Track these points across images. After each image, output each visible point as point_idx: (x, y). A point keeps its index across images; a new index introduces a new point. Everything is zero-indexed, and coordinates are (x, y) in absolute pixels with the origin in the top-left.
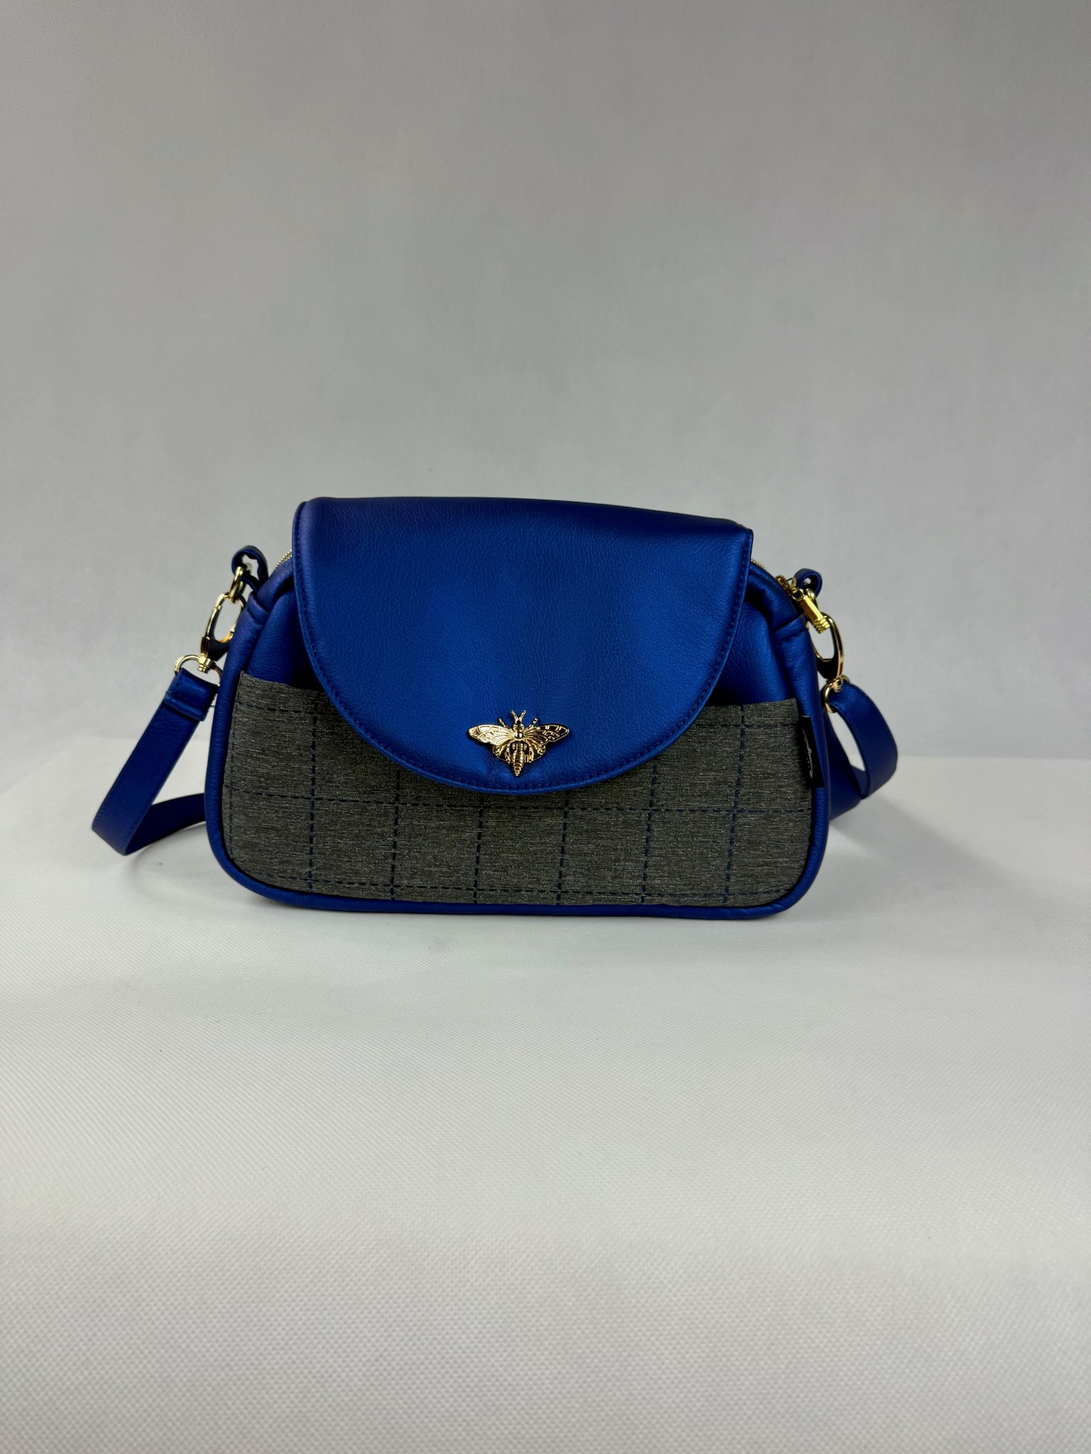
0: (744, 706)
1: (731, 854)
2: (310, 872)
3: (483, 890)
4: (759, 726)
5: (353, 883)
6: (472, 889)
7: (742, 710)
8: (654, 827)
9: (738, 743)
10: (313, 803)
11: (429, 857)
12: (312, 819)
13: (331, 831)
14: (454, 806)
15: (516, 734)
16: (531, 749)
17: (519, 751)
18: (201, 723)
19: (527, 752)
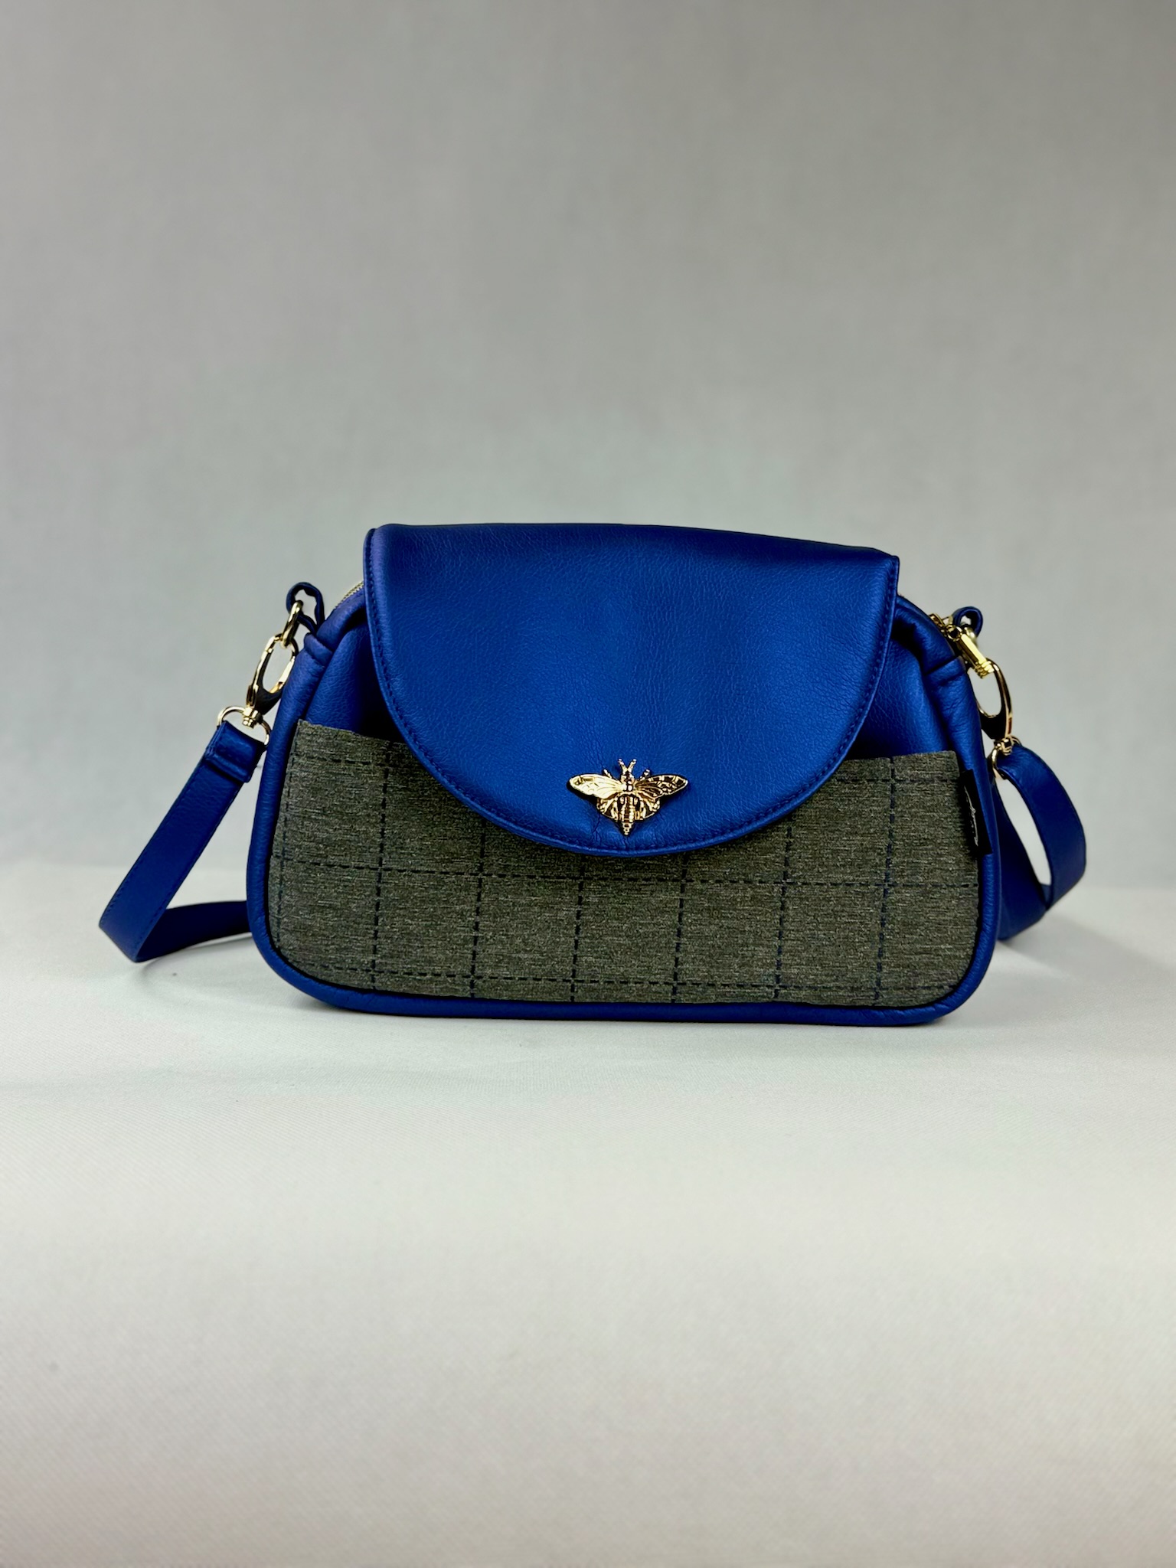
0: (894, 758)
1: (882, 938)
2: (374, 961)
3: (582, 981)
4: (913, 781)
5: (425, 975)
6: (569, 981)
7: (892, 762)
8: (788, 904)
9: (888, 801)
10: (380, 874)
11: (519, 941)
12: (378, 894)
13: (401, 909)
14: (549, 877)
15: (624, 786)
16: (642, 805)
17: (628, 804)
18: (245, 784)
19: (637, 807)
